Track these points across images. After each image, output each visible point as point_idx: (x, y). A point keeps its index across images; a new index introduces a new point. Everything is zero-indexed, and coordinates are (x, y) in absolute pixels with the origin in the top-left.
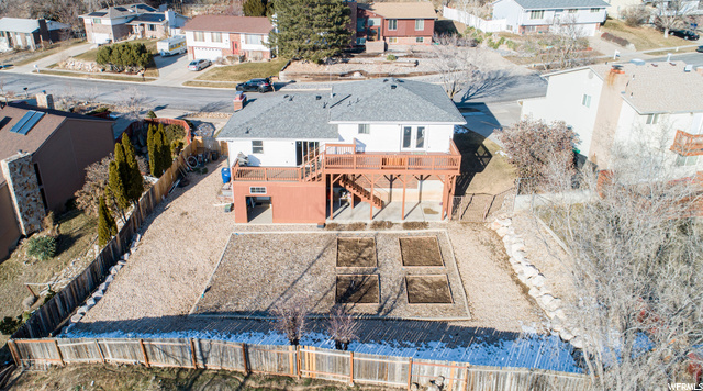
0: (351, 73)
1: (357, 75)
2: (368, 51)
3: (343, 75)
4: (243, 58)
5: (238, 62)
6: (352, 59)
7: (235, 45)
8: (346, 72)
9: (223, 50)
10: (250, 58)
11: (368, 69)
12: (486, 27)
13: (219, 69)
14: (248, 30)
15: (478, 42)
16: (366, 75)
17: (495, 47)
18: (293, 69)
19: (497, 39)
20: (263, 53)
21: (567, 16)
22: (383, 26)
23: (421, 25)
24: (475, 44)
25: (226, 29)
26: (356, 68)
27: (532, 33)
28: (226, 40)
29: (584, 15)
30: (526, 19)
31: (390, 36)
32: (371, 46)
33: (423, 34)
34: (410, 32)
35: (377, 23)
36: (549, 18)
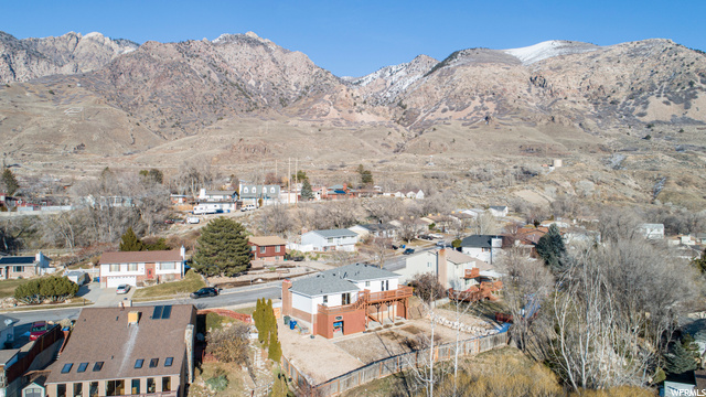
0: (256, 280)
1: (260, 280)
2: (253, 266)
3: (252, 282)
4: (158, 281)
5: (156, 284)
6: (249, 272)
7: (150, 272)
8: (253, 279)
9: (137, 276)
10: (163, 280)
11: (264, 276)
12: (303, 249)
13: (142, 290)
14: (162, 260)
15: (303, 258)
16: (265, 280)
17: (316, 259)
18: (212, 282)
19: (314, 256)
20: (175, 275)
21: (342, 241)
22: (258, 251)
23: (278, 250)
24: (300, 259)
25: (141, 261)
26: (256, 277)
27: (329, 250)
28: (142, 269)
29: (349, 240)
30: (325, 243)
31: (261, 256)
32: (256, 263)
33: (280, 254)
34: (273, 254)
35: (254, 248)
36: (335, 242)
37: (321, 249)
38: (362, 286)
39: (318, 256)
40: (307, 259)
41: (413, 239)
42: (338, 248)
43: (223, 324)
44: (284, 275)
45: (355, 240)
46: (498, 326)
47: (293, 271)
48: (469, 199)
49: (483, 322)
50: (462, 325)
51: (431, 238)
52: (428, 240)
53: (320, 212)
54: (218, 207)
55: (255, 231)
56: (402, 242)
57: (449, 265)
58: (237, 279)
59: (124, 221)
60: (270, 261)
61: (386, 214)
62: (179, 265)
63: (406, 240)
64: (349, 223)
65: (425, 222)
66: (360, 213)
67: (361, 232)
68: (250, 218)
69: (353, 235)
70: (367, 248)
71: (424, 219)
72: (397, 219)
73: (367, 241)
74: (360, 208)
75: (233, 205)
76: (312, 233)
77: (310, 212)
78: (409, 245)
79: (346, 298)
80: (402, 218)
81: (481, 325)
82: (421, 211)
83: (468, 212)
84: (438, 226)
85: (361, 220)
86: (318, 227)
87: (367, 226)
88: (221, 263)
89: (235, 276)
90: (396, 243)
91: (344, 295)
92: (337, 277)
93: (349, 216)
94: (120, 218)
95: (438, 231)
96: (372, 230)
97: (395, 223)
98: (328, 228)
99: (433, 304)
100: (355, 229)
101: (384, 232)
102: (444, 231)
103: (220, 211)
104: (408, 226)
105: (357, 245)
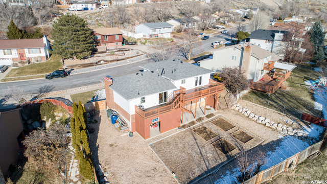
0: (99, 61)
1: (102, 62)
2: (99, 50)
3: (96, 63)
4: (29, 62)
5: (27, 64)
6: (95, 55)
7: (22, 56)
8: (97, 61)
9: (13, 59)
10: (33, 61)
11: (106, 58)
12: (136, 36)
13: (16, 69)
14: (30, 47)
15: (136, 42)
16: (106, 61)
17: (144, 44)
18: (68, 63)
19: (143, 41)
20: (41, 58)
21: (162, 30)
22: (102, 39)
23: (117, 38)
24: (134, 43)
25: (14, 47)
26: (100, 59)
27: (153, 37)
28: (15, 53)
29: (167, 30)
30: (151, 32)
31: (105, 43)
32: (100, 48)
33: (118, 41)
34: (113, 41)
35: (99, 37)
36: (158, 31)
37: (148, 37)
38: (178, 84)
39: (146, 41)
40: (139, 43)
41: (207, 29)
42: (160, 36)
43: (56, 114)
44: (120, 57)
45: (171, 30)
46: (306, 127)
47: (128, 54)
48: (235, 4)
49: (290, 121)
50: (267, 120)
51: (218, 28)
52: (216, 30)
53: (148, 9)
54: (84, 6)
55: (105, 23)
56: (201, 31)
57: (252, 60)
58: (86, 61)
59: (17, 15)
60: (111, 46)
61: (191, 12)
62: (43, 50)
63: (203, 30)
64: (167, 18)
65: (214, 17)
66: (174, 12)
67: (175, 24)
68: (102, 14)
69: (170, 26)
70: (179, 35)
71: (213, 15)
72: (198, 15)
73: (179, 31)
74: (174, 8)
75: (94, 5)
76: (142, 25)
77: (142, 10)
78: (205, 34)
79: (163, 97)
80: (200, 15)
81: (286, 123)
82: (211, 10)
83: (238, 11)
84: (221, 20)
85: (175, 16)
86: (148, 21)
87: (179, 20)
88: (70, 50)
89: (85, 58)
90: (196, 31)
91: (160, 95)
92: (155, 75)
93: (167, 13)
94: (14, 13)
95: (221, 23)
96: (182, 23)
97: (196, 18)
98: (153, 21)
99: (238, 95)
100: (171, 22)
101: (190, 24)
102: (224, 24)
103: (86, 9)
104: (205, 20)
105: (172, 33)
